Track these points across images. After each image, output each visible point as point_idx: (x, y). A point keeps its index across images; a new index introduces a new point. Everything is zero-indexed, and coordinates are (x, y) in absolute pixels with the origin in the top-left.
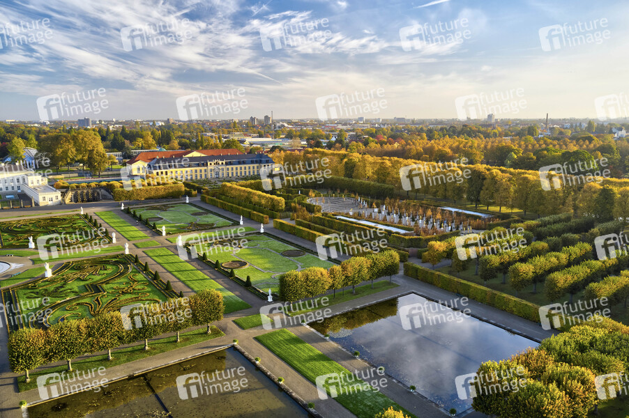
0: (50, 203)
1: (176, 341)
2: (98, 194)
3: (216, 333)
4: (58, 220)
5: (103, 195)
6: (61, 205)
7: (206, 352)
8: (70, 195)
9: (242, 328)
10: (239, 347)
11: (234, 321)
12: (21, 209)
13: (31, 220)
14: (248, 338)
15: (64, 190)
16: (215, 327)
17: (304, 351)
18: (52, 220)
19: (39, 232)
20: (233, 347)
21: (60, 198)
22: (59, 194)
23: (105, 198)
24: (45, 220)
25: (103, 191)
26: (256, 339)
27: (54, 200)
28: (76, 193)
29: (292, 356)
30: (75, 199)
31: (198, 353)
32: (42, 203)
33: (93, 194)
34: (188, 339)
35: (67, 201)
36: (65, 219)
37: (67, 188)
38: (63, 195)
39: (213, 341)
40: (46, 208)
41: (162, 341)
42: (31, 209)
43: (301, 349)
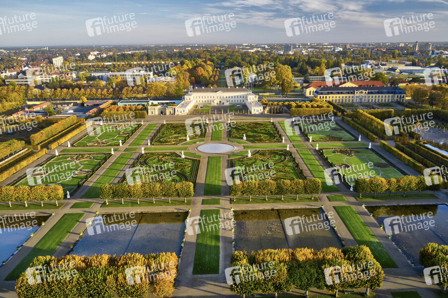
0: (257, 113)
1: (296, 199)
2: (282, 109)
3: (316, 200)
4: (259, 124)
5: (285, 110)
6: (262, 115)
7: (308, 207)
8: (268, 109)
9: (330, 200)
10: (324, 209)
11: (327, 196)
12: (243, 115)
13: (246, 122)
14: (330, 206)
15: (265, 105)
16: (316, 197)
17: (355, 218)
18: (256, 124)
19: (249, 131)
20: (321, 208)
21: (262, 110)
22: (262, 108)
23: (286, 112)
24: (253, 123)
25: (285, 108)
26: (334, 207)
27: (259, 111)
28: (271, 108)
29: (348, 219)
30: (270, 111)
31: (304, 207)
32: (253, 113)
33: (280, 109)
34: (302, 199)
35: (266, 112)
36: (262, 124)
37: (266, 104)
38: (264, 108)
39: (312, 203)
40: (255, 115)
41: (290, 197)
42: (248, 116)
43: (353, 217)
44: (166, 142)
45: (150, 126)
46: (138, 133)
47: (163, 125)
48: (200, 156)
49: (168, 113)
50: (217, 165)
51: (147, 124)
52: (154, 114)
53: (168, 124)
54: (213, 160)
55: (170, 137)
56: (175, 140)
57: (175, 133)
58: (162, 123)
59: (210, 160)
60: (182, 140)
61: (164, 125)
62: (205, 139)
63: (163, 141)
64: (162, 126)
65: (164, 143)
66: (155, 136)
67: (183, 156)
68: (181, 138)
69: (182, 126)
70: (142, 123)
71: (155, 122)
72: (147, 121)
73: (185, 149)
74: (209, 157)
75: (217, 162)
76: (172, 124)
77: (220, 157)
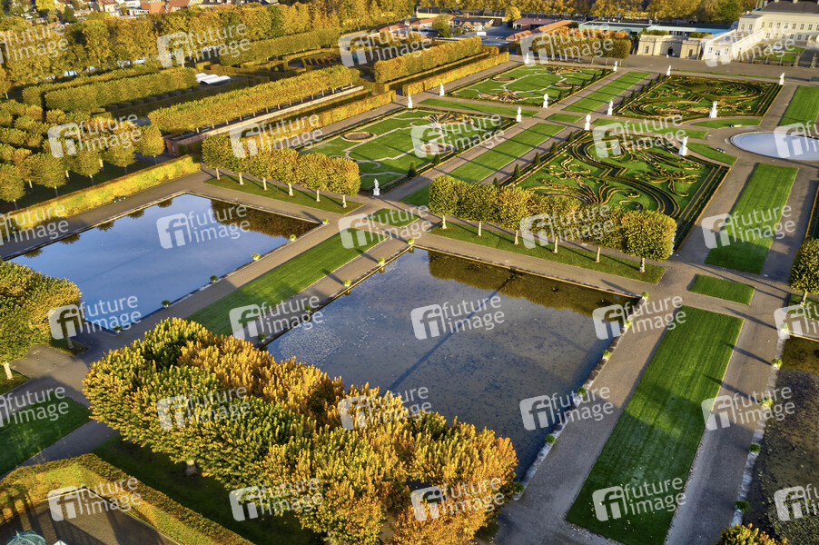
44: (655, 113)
45: (631, 75)
46: (596, 86)
47: (661, 78)
48: (732, 159)
49: (684, 54)
50: (775, 189)
51: (626, 70)
52: (650, 53)
53: (675, 77)
54: (767, 173)
55: (670, 104)
56: (678, 111)
57: (685, 97)
58: (662, 72)
59: (757, 171)
60: (697, 113)
61: (665, 76)
62: (761, 120)
63: (648, 110)
64: (658, 79)
65: (648, 114)
66: (632, 97)
67: (684, 151)
68: (696, 110)
69: (708, 84)
70: (615, 69)
71: (645, 69)
72: (629, 66)
73: (697, 135)
74: (757, 165)
75: (777, 182)
76: (685, 78)
77: (791, 171)
